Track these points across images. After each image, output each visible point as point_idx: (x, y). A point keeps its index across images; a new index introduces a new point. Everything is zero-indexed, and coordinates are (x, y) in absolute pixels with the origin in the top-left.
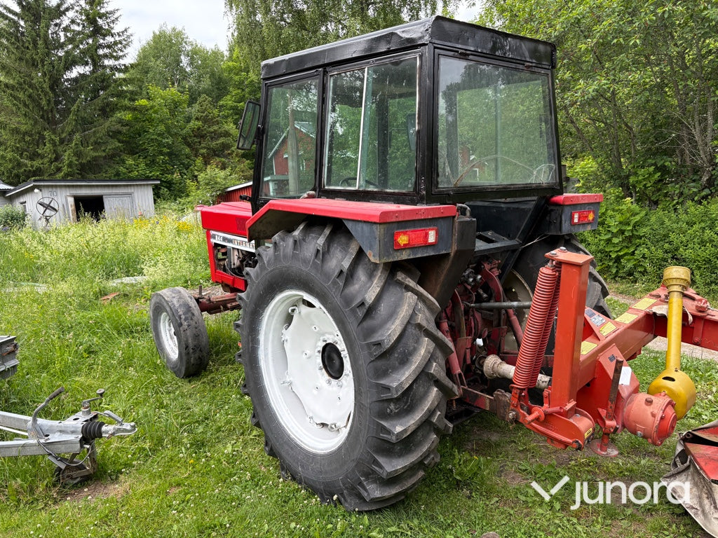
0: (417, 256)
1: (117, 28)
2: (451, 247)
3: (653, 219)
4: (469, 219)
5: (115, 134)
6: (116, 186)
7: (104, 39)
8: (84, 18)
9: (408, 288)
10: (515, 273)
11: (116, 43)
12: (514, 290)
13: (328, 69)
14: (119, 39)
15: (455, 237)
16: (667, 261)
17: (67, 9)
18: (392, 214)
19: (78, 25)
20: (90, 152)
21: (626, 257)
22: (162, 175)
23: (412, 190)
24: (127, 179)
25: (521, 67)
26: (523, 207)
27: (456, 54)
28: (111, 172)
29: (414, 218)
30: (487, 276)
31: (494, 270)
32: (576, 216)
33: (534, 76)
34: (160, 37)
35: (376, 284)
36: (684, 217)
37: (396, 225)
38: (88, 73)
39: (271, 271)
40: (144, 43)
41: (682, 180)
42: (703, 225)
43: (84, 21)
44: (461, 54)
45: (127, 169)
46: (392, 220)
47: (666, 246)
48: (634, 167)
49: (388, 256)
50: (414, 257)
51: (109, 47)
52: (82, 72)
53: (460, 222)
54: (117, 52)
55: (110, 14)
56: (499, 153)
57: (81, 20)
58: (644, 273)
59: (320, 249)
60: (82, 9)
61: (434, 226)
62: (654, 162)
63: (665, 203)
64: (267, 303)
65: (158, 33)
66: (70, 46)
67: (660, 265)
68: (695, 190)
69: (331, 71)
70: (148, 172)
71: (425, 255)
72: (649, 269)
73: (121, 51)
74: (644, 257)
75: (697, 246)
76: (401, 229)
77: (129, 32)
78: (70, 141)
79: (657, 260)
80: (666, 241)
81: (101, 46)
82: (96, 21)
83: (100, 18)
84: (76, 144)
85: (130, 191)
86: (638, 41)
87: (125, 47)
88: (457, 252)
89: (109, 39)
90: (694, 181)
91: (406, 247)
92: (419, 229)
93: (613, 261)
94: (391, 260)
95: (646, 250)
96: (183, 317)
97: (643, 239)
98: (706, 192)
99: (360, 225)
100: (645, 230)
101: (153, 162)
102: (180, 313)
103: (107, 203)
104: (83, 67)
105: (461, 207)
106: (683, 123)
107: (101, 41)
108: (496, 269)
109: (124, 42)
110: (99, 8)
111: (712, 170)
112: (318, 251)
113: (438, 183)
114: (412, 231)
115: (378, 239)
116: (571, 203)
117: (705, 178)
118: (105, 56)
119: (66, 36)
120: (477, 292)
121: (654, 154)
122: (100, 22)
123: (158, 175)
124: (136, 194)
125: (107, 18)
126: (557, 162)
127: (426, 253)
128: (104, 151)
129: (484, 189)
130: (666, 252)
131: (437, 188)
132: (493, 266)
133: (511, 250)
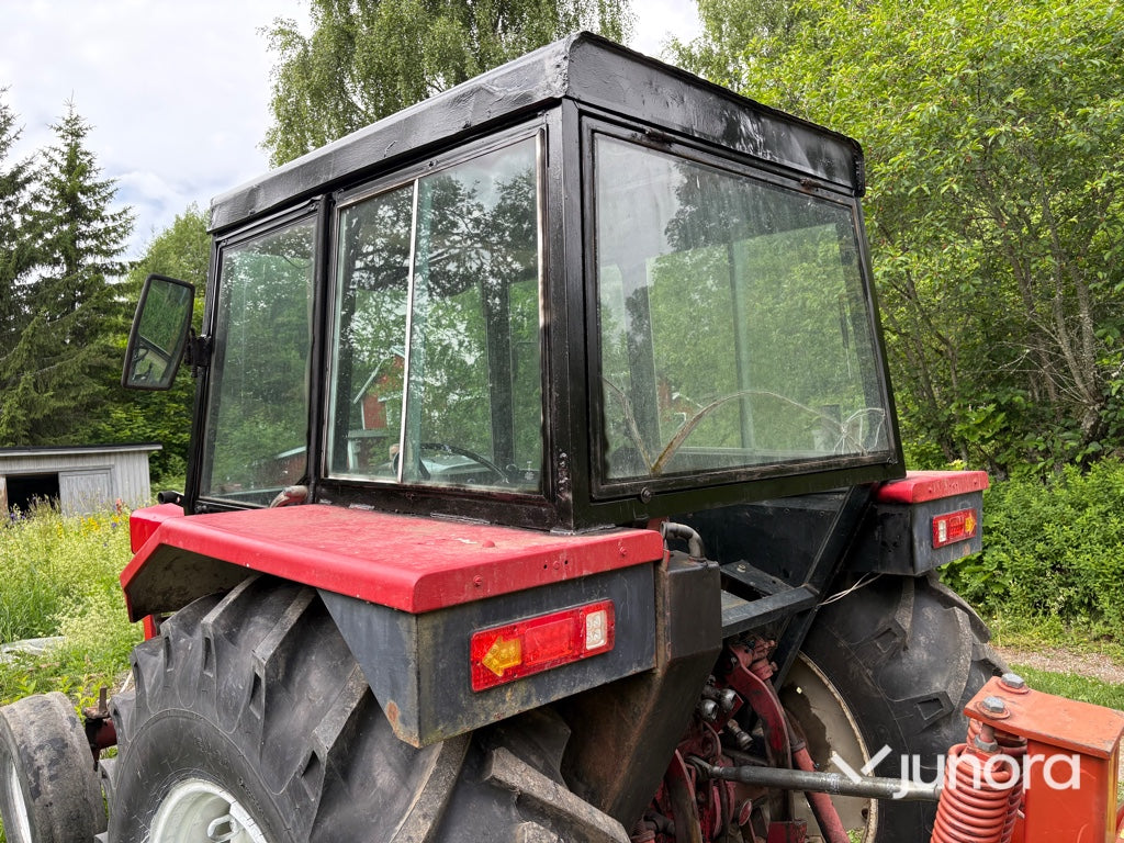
0: (554, 698)
1: (110, 209)
2: (654, 652)
3: (1009, 498)
4: (699, 566)
5: (95, 372)
6: (84, 455)
7: (88, 226)
8: (56, 193)
9: (528, 806)
10: (805, 658)
11: (107, 231)
12: (799, 690)
13: (336, 196)
14: (114, 224)
15: (665, 622)
16: (1044, 575)
17: (28, 180)
18: (458, 578)
19: (47, 203)
20: (49, 402)
21: (967, 568)
22: (174, 434)
23: (535, 488)
24: (110, 443)
25: (793, 184)
26: (816, 508)
27: (639, 135)
28: (84, 432)
29: (538, 582)
30: (746, 688)
31: (760, 665)
32: (942, 527)
33: (824, 208)
34: (186, 223)
35: (420, 805)
36: (1061, 493)
37: (476, 611)
38: (58, 277)
39: (157, 719)
40: (160, 233)
41: (1048, 428)
42: (1103, 508)
43: (56, 198)
44: (650, 136)
45: (113, 426)
46: (462, 599)
47: (1040, 547)
48: (959, 407)
49: (452, 719)
50: (543, 702)
51: (96, 236)
52: (48, 276)
53: (676, 577)
54: (107, 244)
55: (100, 187)
56: (746, 383)
57: (51, 196)
58: (1005, 595)
59: (261, 674)
60: (55, 179)
61: (601, 595)
62: (994, 397)
63: (1020, 468)
64: (155, 806)
65: (183, 218)
66: (28, 236)
67: (1032, 582)
68: (1073, 444)
69: (342, 200)
70: (148, 430)
71: (577, 690)
72: (1014, 589)
73: (115, 242)
74: (1000, 566)
75: (1098, 548)
76: (495, 619)
77: (131, 213)
78: (16, 383)
79: (1026, 572)
80: (1037, 538)
81: (84, 236)
82: (75, 198)
83: (83, 193)
84: (25, 389)
85: (108, 464)
86: (955, 186)
87: (121, 237)
88: (672, 666)
89: (98, 225)
90: (1068, 429)
91: (513, 677)
92: (555, 611)
93: (944, 574)
94: (466, 728)
95: (1004, 555)
96: (45, 772)
97: (995, 534)
98: (1093, 447)
99: (364, 612)
100: (996, 519)
101: (160, 414)
102: (38, 764)
103: (65, 485)
104: (50, 269)
105: (675, 532)
106: (1040, 330)
107: (84, 228)
108: (765, 662)
109: (121, 230)
110: (81, 179)
111: (1100, 410)
112: (257, 679)
113: (606, 466)
114: (533, 624)
115: (413, 665)
116: (930, 497)
117: (1087, 424)
118: (89, 250)
119: (24, 220)
120: (726, 728)
121: (992, 385)
122: (83, 199)
123: (165, 436)
124: (118, 469)
125: (94, 194)
126: (887, 404)
127: (582, 681)
128: (74, 398)
129: (730, 475)
130: (1041, 558)
131: (605, 480)
132: (757, 656)
133: (797, 613)
